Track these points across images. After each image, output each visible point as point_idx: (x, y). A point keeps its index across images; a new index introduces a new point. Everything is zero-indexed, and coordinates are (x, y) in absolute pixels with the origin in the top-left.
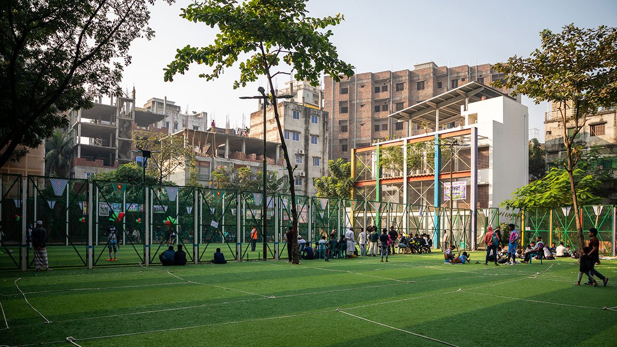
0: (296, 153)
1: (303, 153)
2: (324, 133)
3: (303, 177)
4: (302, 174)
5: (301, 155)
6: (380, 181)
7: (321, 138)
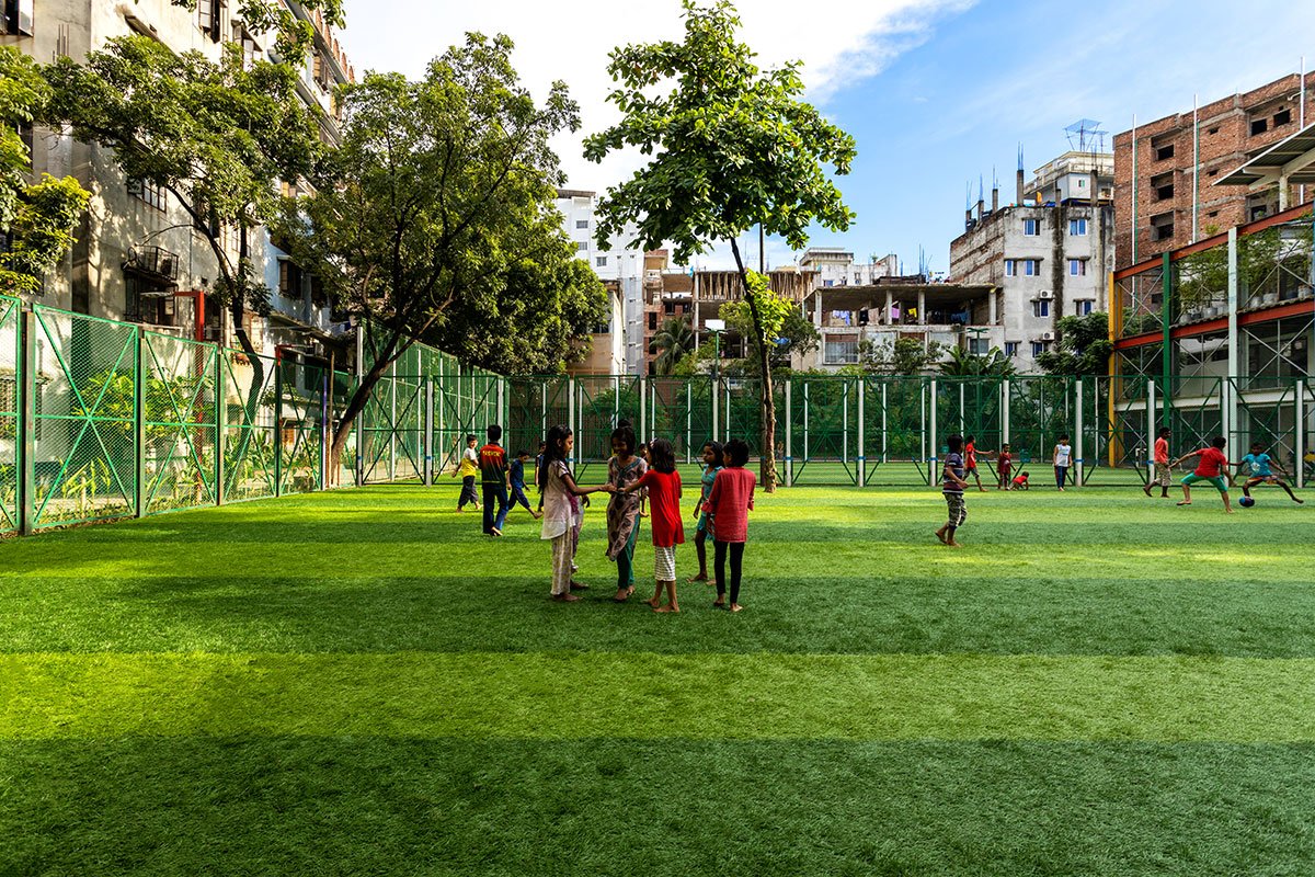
0: (1033, 298)
1: (1049, 296)
2: (1104, 247)
3: (1051, 341)
4: (1047, 335)
5: (1045, 301)
6: (1173, 332)
7: (1096, 262)
